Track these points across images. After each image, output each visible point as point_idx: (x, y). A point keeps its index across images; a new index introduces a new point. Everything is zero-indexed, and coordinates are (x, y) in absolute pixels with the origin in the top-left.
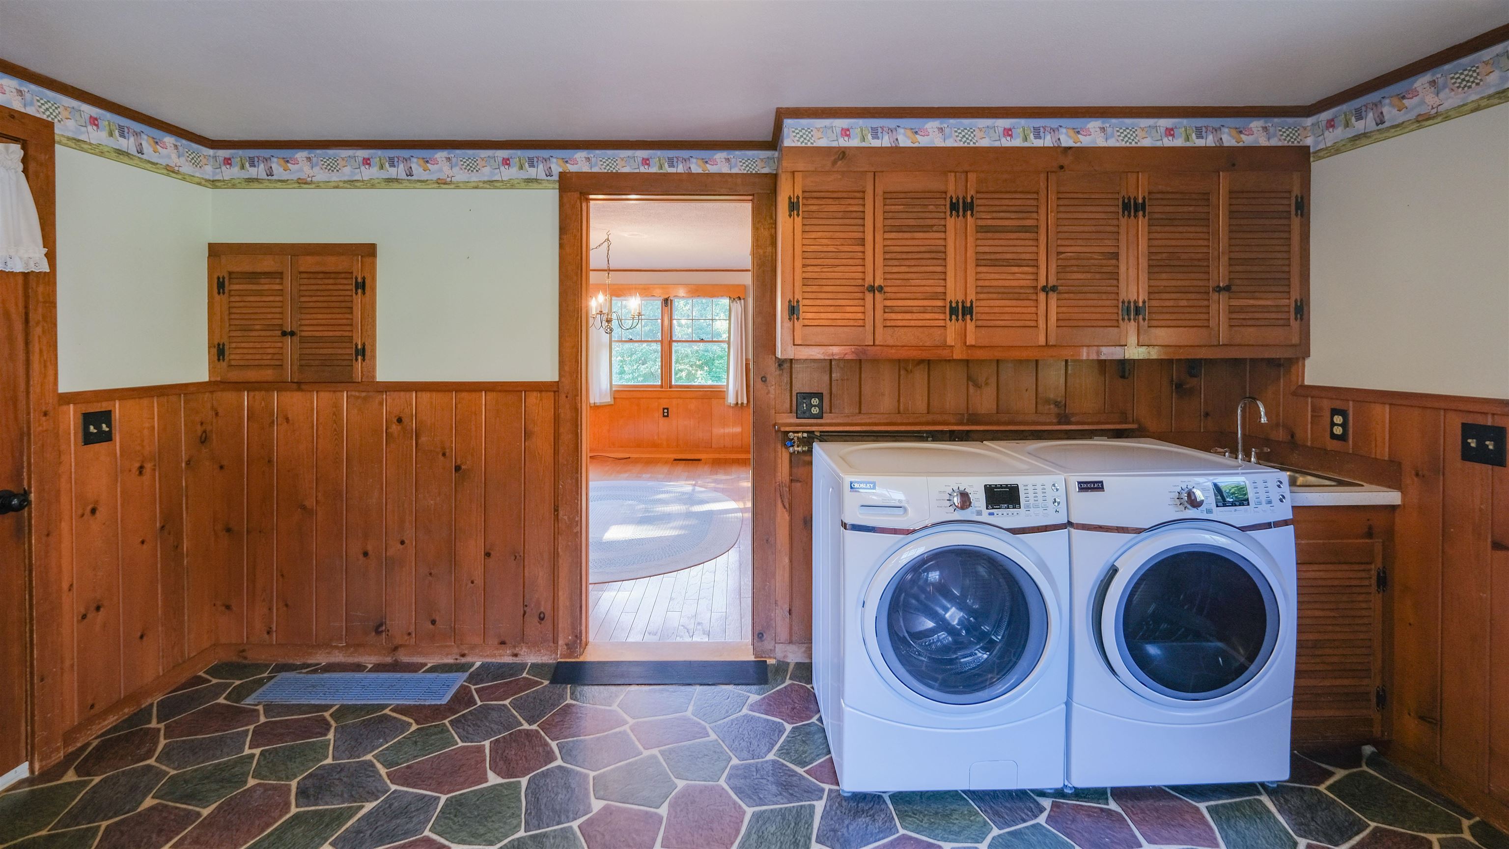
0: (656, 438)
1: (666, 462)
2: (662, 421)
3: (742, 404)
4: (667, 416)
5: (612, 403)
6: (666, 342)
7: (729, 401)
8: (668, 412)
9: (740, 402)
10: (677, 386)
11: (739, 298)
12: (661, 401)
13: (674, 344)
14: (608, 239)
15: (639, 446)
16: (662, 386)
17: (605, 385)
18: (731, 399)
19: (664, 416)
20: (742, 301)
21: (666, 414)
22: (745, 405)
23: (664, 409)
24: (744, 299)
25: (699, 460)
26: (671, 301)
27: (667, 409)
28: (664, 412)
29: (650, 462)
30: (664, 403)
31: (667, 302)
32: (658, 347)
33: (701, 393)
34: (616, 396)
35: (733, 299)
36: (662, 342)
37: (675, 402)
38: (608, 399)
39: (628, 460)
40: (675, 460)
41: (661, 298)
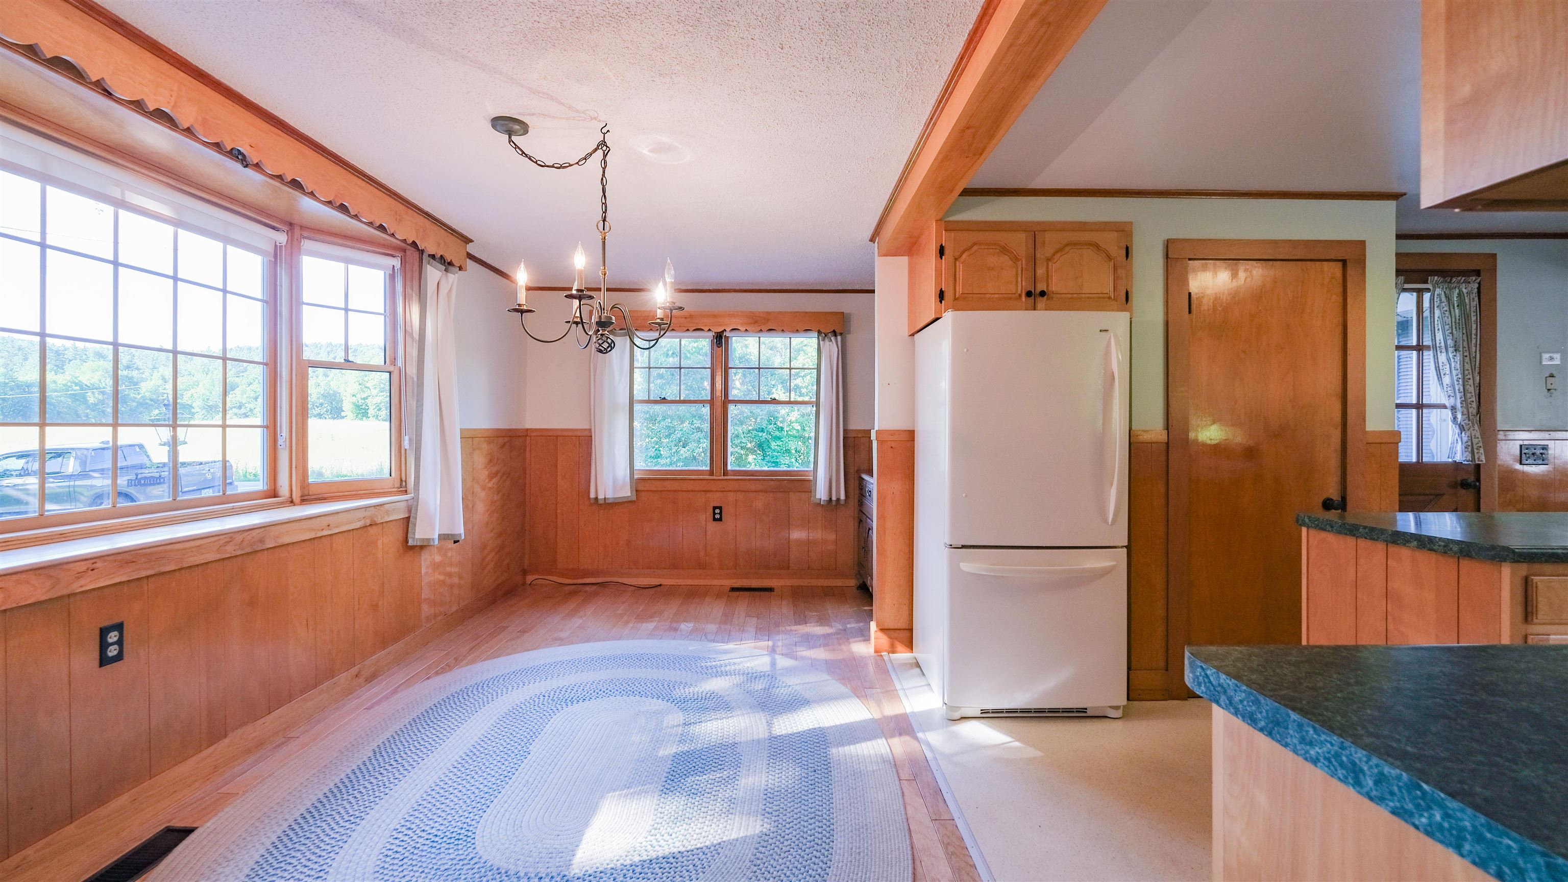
0: (702, 553)
1: (719, 595)
2: (712, 527)
3: (838, 500)
4: (720, 519)
5: (634, 498)
6: (718, 403)
7: (818, 496)
8: (721, 514)
9: (834, 498)
10: (736, 473)
11: (835, 333)
12: (709, 495)
13: (732, 408)
14: (603, 143)
15: (675, 566)
16: (711, 472)
17: (622, 471)
18: (821, 493)
19: (715, 519)
20: (839, 338)
21: (717, 516)
22: (842, 503)
23: (715, 508)
24: (841, 334)
25: (771, 590)
26: (727, 338)
27: (720, 508)
28: (714, 514)
29: (694, 595)
30: (715, 499)
31: (720, 339)
32: (706, 410)
33: (772, 483)
34: (640, 488)
35: (823, 335)
36: (712, 402)
37: (731, 497)
38: (626, 492)
39: (659, 589)
40: (733, 589)
41: (711, 334)
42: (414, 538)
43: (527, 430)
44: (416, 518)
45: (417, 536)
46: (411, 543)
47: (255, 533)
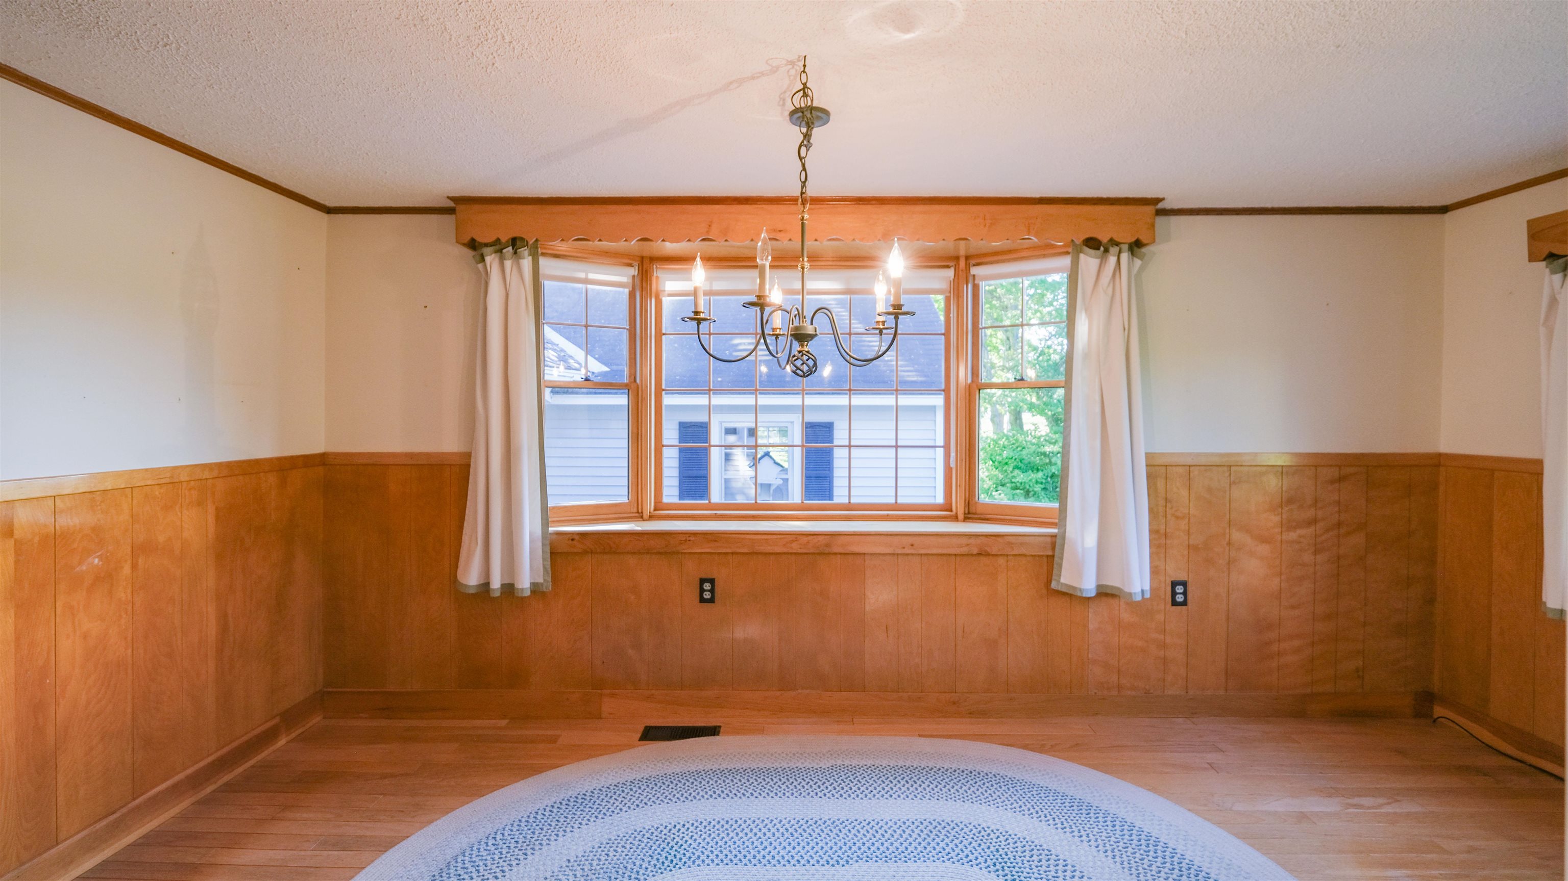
42: (1059, 581)
43: (1440, 455)
44: (1062, 559)
45: (1062, 580)
46: (1054, 585)
47: (821, 538)
